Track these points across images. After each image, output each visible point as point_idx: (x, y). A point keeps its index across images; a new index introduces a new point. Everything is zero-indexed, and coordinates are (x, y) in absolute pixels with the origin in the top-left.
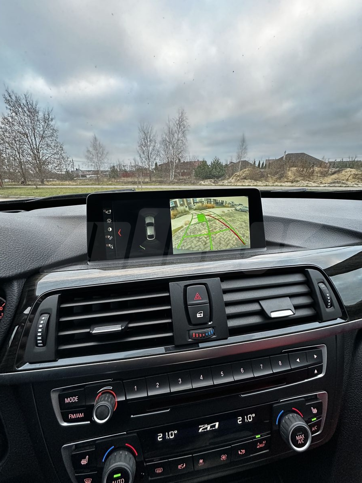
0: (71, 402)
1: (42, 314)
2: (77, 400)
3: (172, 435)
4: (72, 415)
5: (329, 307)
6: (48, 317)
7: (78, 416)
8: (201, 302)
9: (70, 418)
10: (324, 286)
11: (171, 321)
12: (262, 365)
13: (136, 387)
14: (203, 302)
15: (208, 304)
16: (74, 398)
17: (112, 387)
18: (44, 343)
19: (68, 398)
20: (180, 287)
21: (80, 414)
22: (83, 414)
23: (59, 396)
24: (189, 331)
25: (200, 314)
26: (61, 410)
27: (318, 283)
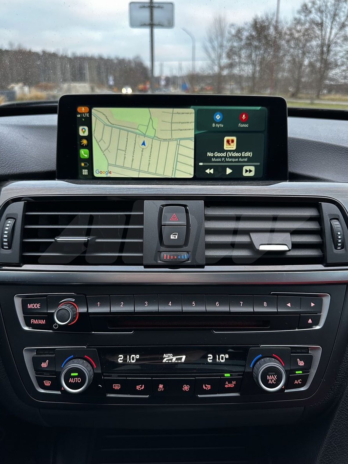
0: (33, 308)
1: (8, 218)
2: (39, 307)
3: (133, 359)
4: (34, 320)
5: (338, 248)
6: (14, 222)
7: (39, 322)
8: (177, 224)
9: (32, 323)
10: (338, 223)
11: (142, 241)
12: (242, 302)
13: (99, 303)
14: (179, 224)
15: (186, 227)
16: (36, 305)
17: (74, 300)
18: (10, 247)
19: (31, 304)
20: (156, 206)
21: (42, 320)
22: (44, 320)
23: (23, 301)
24: (160, 253)
25: (174, 236)
26: (24, 314)
27: (331, 219)
